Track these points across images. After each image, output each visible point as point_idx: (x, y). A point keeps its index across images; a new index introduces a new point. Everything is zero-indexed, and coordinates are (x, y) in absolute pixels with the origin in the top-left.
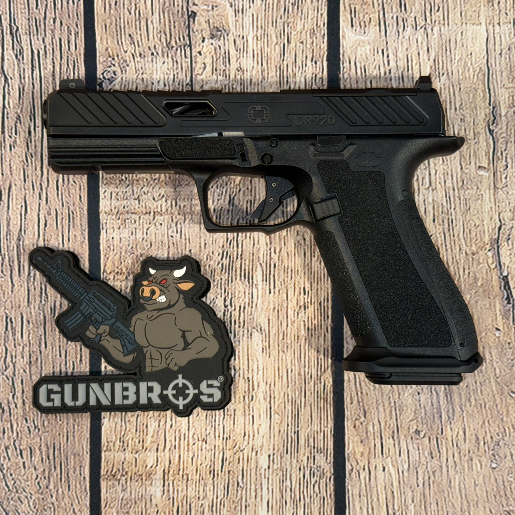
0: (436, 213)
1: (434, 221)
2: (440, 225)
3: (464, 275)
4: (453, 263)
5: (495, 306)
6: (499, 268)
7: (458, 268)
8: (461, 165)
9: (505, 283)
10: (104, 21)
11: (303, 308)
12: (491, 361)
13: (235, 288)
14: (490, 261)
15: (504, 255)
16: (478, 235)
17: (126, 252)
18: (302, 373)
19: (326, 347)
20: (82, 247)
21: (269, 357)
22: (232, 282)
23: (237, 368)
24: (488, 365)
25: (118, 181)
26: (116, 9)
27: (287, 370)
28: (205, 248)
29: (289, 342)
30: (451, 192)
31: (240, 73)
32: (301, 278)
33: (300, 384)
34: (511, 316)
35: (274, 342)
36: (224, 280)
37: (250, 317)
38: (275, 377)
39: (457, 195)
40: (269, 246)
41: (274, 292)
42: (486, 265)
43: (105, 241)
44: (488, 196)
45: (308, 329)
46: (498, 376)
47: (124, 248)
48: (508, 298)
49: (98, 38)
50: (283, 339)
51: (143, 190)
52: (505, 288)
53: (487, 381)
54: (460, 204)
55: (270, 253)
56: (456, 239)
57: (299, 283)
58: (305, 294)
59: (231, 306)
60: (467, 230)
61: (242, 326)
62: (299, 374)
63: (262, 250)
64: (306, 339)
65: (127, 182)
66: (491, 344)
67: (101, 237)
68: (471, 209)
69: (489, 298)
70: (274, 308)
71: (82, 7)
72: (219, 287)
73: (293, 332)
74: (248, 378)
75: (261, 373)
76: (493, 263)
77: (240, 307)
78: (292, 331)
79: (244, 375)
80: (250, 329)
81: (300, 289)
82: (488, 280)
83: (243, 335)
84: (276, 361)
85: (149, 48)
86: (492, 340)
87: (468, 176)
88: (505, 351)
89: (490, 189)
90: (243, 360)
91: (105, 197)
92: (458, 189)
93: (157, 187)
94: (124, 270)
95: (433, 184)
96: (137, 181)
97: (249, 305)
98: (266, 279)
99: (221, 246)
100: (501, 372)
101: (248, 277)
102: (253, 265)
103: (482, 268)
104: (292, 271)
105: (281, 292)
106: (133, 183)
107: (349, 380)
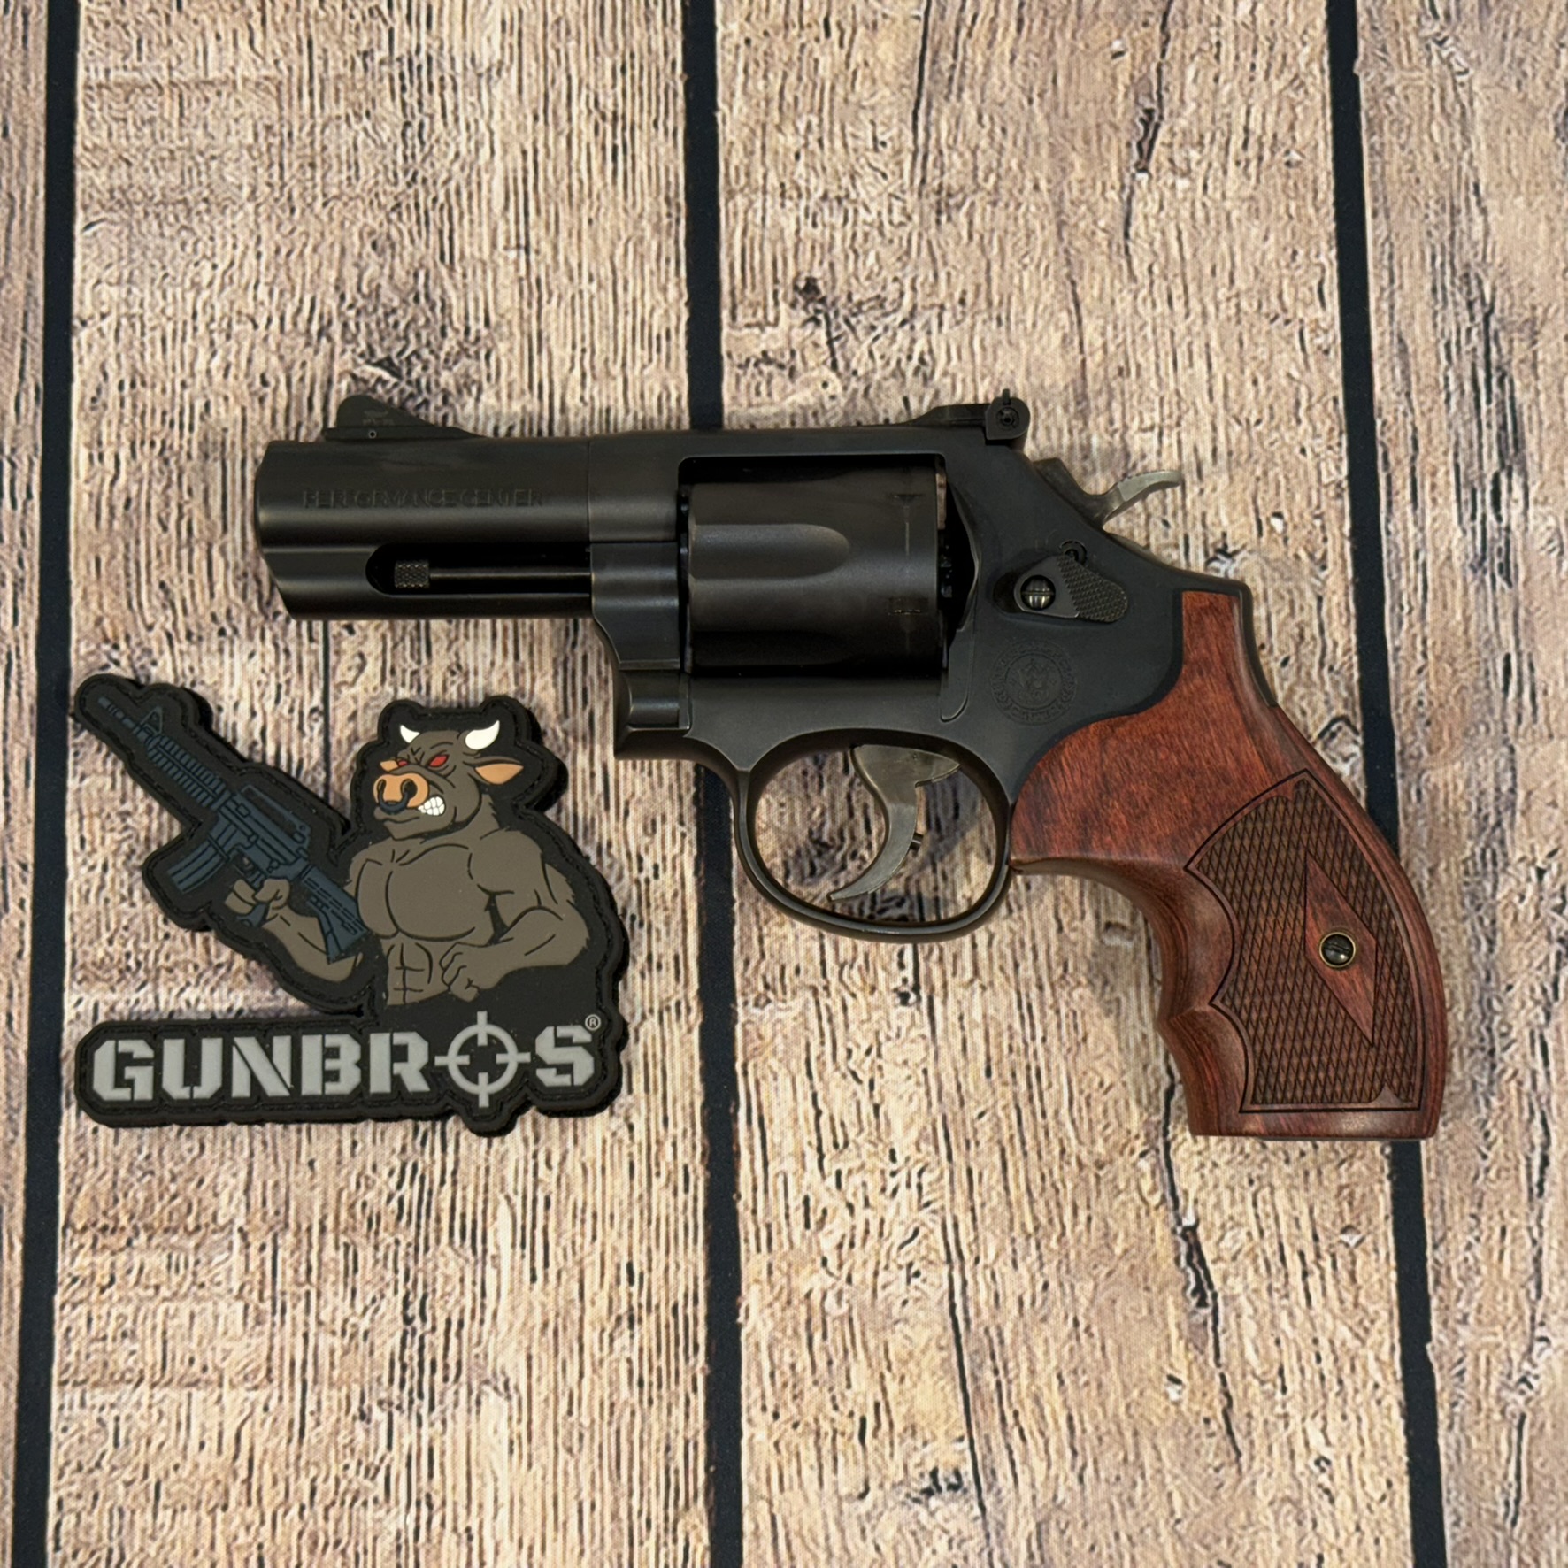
0: (993, 1052)
1: (988, 1073)
2: (1005, 1084)
3: (1075, 1224)
4: (1043, 1189)
5: (1163, 1312)
6: (1170, 1204)
7: (1058, 1204)
8: (1059, 921)
9: (1190, 1248)
10: (95, 548)
11: (625, 1323)
12: (1159, 1471)
13: (436, 1267)
14: (1146, 1185)
15: (1183, 1168)
16: (1111, 1113)
17: (130, 1171)
18: (623, 1514)
19: (690, 1434)
20: (9, 1157)
21: (530, 1465)
22: (427, 1249)
23: (437, 1501)
24: (1151, 1485)
25: (115, 972)
26: (127, 518)
27: (580, 1505)
28: (353, 1154)
29: (586, 1422)
30: (1034, 992)
31: (458, 679)
32: (620, 1235)
33: (616, 1545)
34: (1211, 1342)
35: (543, 1424)
36: (403, 1245)
37: (475, 1351)
38: (544, 1525)
39: (1050, 1001)
40: (532, 1147)
41: (546, 1276)
42: (1135, 1195)
43: (72, 1139)
44: (1134, 1004)
45: (641, 1383)
46: (1178, 1515)
47: (125, 1157)
48: (1199, 1290)
49: (76, 594)
50: (570, 1413)
51: (184, 996)
52: (1189, 1262)
53: (1148, 1531)
54: (1059, 1026)
55: (536, 1166)
56: (1052, 1123)
57: (615, 1249)
58: (631, 1281)
59: (424, 1319)
60: (1080, 1100)
61: (452, 1377)
62: (615, 1516)
63: (512, 1157)
64: (633, 1413)
65: (141, 974)
66: (1156, 1423)
67: (63, 1129)
68: (1090, 1040)
69: (1147, 1289)
70: (545, 1325)
71: (36, 515)
72: (390, 1264)
73: (597, 1393)
74: (468, 1530)
75: (504, 1513)
76: (1153, 1191)
77: (449, 1322)
78: (593, 1391)
79: (455, 1519)
80: (475, 1384)
81: (618, 1267)
82: (1141, 1239)
83: (456, 1404)
84: (550, 1477)
85: (214, 618)
86: (1160, 1411)
87: (1078, 949)
88: (1195, 1443)
89: (1138, 986)
90: (455, 1477)
91: (78, 1016)
92: (1052, 986)
93: (225, 987)
94: (124, 1221)
95: (984, 973)
96: (170, 970)
97: (473, 1317)
98: (522, 1241)
99: (398, 1148)
100: (1186, 1504)
101: (473, 1236)
102: (486, 1201)
103: (1124, 1204)
104: (595, 1216)
105: (564, 1276)
106: (157, 978)
107: (756, 1533)
